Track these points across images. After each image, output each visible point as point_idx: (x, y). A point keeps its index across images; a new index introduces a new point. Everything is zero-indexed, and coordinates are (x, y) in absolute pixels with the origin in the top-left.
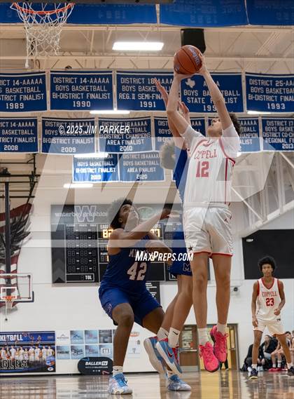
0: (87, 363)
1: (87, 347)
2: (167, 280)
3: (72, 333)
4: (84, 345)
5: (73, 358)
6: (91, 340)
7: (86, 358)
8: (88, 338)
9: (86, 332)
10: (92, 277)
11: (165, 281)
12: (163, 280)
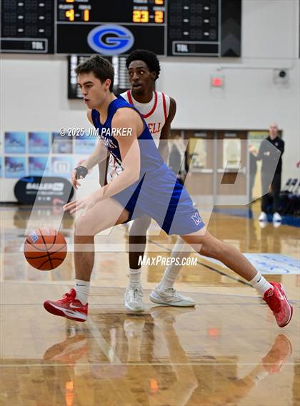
0: (29, 186)
1: (31, 160)
2: (170, 54)
3: (7, 135)
4: (27, 156)
5: (7, 177)
6: (38, 149)
7: (29, 178)
8: (35, 145)
9: (31, 135)
10: (44, 43)
11: (165, 56)
12: (163, 54)
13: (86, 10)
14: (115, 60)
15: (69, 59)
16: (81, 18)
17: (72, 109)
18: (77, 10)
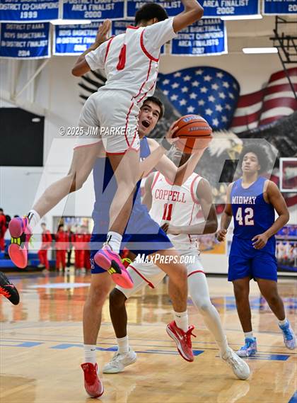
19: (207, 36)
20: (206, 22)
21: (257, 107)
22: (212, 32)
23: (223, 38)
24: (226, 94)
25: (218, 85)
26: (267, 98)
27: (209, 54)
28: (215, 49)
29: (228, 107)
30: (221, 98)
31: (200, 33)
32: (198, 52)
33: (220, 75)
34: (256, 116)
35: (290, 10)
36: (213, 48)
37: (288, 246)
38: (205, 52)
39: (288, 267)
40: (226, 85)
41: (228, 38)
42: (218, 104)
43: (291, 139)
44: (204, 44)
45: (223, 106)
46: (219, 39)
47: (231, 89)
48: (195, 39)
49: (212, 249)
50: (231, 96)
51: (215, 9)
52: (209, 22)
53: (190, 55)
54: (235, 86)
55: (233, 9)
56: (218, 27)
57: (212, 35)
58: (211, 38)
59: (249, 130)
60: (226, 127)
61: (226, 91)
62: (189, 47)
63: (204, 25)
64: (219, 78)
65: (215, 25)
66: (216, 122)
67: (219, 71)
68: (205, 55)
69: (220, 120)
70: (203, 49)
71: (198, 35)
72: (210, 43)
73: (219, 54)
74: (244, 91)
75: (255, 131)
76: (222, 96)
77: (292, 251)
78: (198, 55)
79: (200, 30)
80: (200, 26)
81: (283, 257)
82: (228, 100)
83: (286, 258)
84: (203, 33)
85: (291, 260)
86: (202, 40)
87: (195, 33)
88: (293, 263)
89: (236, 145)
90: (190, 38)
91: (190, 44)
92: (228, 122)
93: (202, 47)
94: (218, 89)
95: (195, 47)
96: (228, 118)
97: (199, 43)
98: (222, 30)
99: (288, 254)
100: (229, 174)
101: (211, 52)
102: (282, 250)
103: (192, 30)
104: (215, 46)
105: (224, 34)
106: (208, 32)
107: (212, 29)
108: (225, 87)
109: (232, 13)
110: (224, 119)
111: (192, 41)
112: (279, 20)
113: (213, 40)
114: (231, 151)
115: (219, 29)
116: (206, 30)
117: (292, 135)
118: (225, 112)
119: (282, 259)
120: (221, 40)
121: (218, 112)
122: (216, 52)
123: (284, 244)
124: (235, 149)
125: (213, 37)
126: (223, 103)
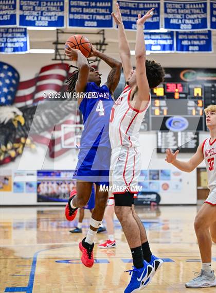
6: (143, 177)
10: (145, 126)
11: (203, 131)
12: (202, 130)
13: (165, 110)
14: (179, 134)
15: (157, 133)
16: (162, 114)
17: (159, 157)
18: (160, 110)
19: (15, 40)
20: (14, 30)
21: (32, 89)
22: (19, 37)
23: (26, 42)
24: (10, 80)
25: (4, 74)
26: (39, 84)
27: (16, 53)
28: (21, 49)
29: (12, 89)
30: (7, 84)
31: (10, 38)
32: (9, 51)
33: (5, 67)
34: (32, 96)
35: (86, 25)
36: (19, 49)
37: (55, 185)
38: (14, 51)
39: (55, 199)
40: (10, 74)
41: (30, 42)
42: (5, 87)
43: (56, 111)
44: (13, 45)
45: (8, 88)
46: (24, 42)
47: (13, 77)
48: (7, 42)
49: (2, 188)
50: (14, 82)
51: (34, 22)
52: (16, 31)
53: (3, 53)
54: (16, 75)
55: (47, 22)
56: (23, 34)
57: (18, 39)
58: (18, 42)
59: (26, 106)
60: (10, 103)
61: (10, 78)
62: (2, 47)
63: (13, 32)
64: (5, 69)
65: (21, 33)
66: (3, 100)
67: (5, 64)
68: (13, 53)
69: (6, 98)
70: (12, 49)
71: (8, 39)
72: (17, 45)
73: (23, 53)
74: (23, 78)
75: (31, 106)
76: (7, 81)
77: (58, 188)
78: (9, 53)
79: (10, 35)
80: (10, 33)
81: (52, 192)
82: (11, 85)
83: (54, 193)
84: (12, 38)
85: (58, 194)
86: (12, 43)
87: (7, 38)
88: (59, 196)
89: (18, 116)
90: (3, 41)
91: (3, 45)
92: (12, 100)
93: (11, 47)
94: (5, 77)
95: (7, 47)
96: (12, 97)
97: (9, 45)
98: (26, 36)
99: (55, 190)
100: (13, 136)
101: (18, 51)
102: (51, 187)
103: (4, 35)
104: (21, 48)
105: (26, 39)
106: (16, 37)
107: (19, 35)
108: (9, 76)
109: (47, 25)
110: (9, 98)
111: (5, 43)
112: (59, 31)
113: (20, 43)
114: (15, 120)
115: (23, 36)
116: (14, 36)
117: (56, 109)
118: (9, 93)
119: (51, 194)
120: (25, 43)
121: (5, 93)
122: (22, 51)
123: (53, 183)
124: (17, 119)
125: (19, 41)
126: (8, 86)
